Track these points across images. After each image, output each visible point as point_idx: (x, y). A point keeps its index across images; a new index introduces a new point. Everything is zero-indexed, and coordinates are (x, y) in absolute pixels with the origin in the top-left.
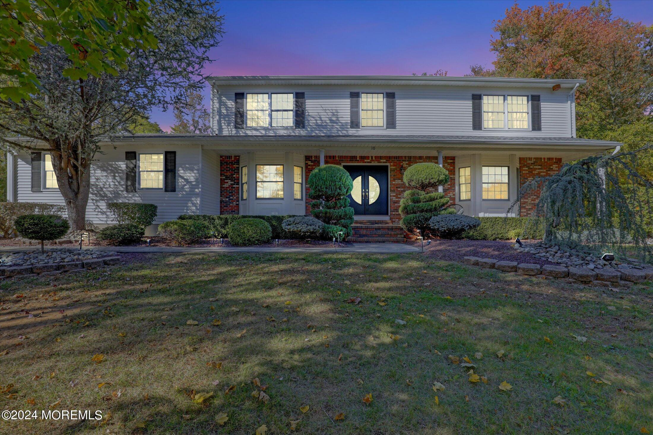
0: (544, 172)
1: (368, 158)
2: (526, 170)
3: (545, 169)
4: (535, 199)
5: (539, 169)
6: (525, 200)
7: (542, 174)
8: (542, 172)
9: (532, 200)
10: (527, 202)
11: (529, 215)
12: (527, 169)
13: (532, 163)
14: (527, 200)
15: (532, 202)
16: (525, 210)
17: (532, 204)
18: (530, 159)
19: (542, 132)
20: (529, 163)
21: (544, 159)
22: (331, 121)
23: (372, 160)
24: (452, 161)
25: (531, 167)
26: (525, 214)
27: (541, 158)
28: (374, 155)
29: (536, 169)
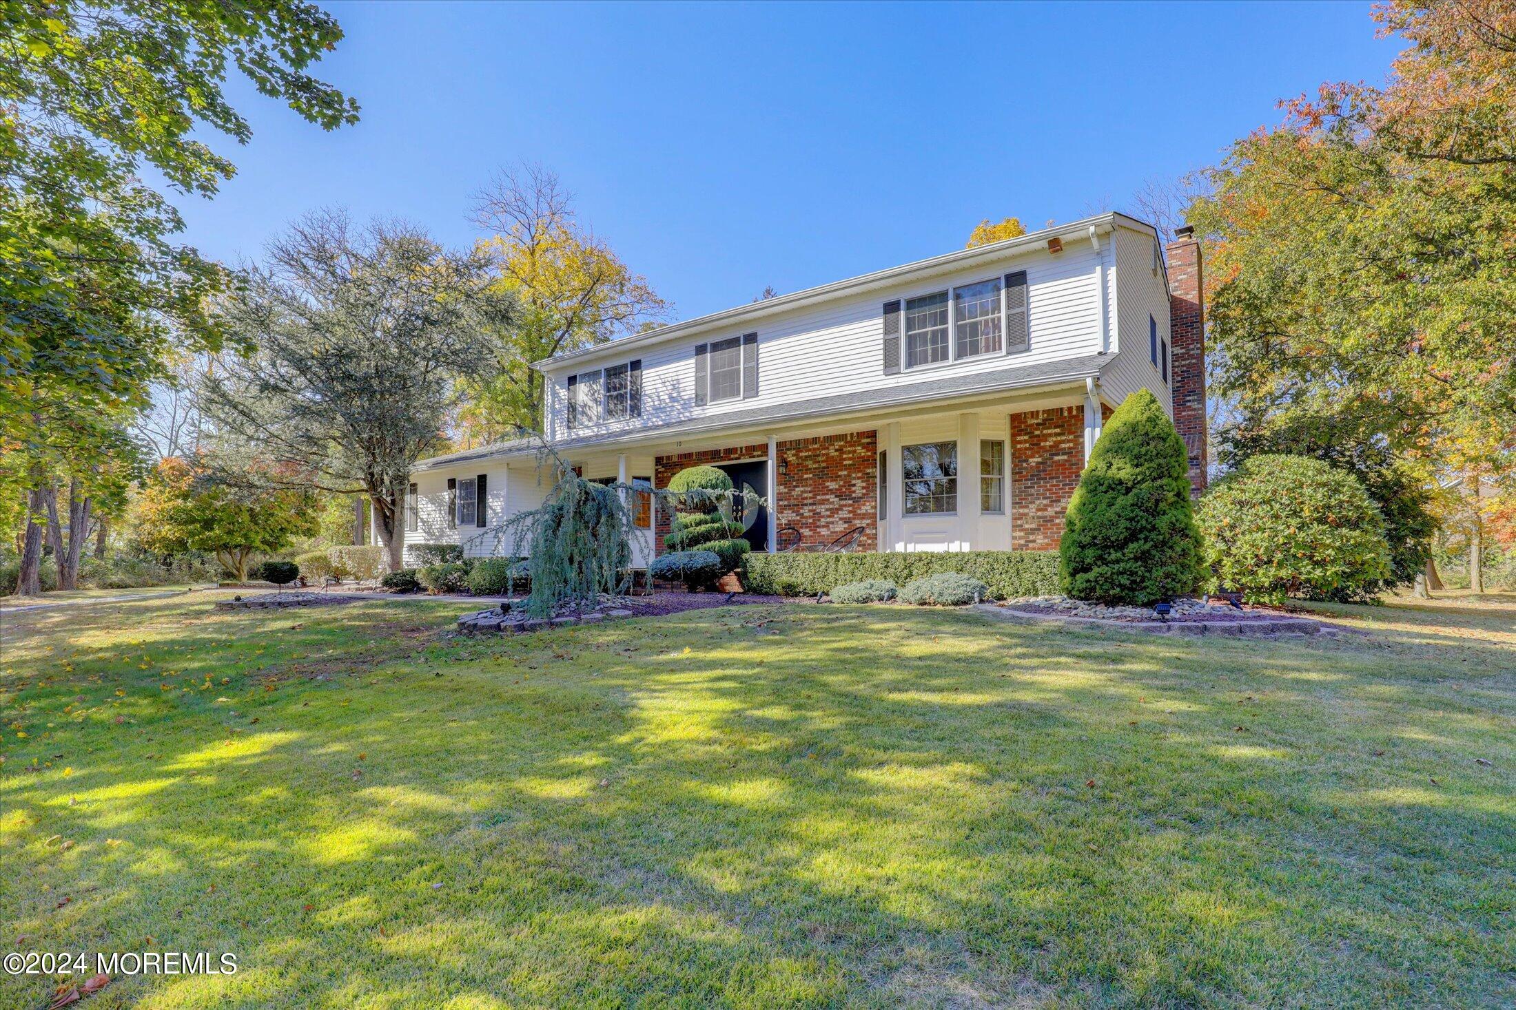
0: (1069, 441)
1: (734, 450)
2: (1026, 441)
3: (1070, 433)
4: (1046, 505)
5: (1057, 434)
6: (1021, 511)
7: (1063, 446)
8: (1063, 442)
9: (1038, 510)
10: (1026, 515)
11: (1031, 545)
12: (1026, 438)
13: (1038, 424)
14: (1026, 511)
15: (1039, 514)
16: (1022, 534)
17: (1039, 517)
18: (1034, 414)
19: (1034, 352)
20: (1032, 425)
21: (1070, 409)
22: (671, 398)
23: (742, 454)
24: (869, 440)
25: (1037, 433)
26: (1022, 542)
27: (1061, 409)
28: (744, 445)
29: (1050, 435)
